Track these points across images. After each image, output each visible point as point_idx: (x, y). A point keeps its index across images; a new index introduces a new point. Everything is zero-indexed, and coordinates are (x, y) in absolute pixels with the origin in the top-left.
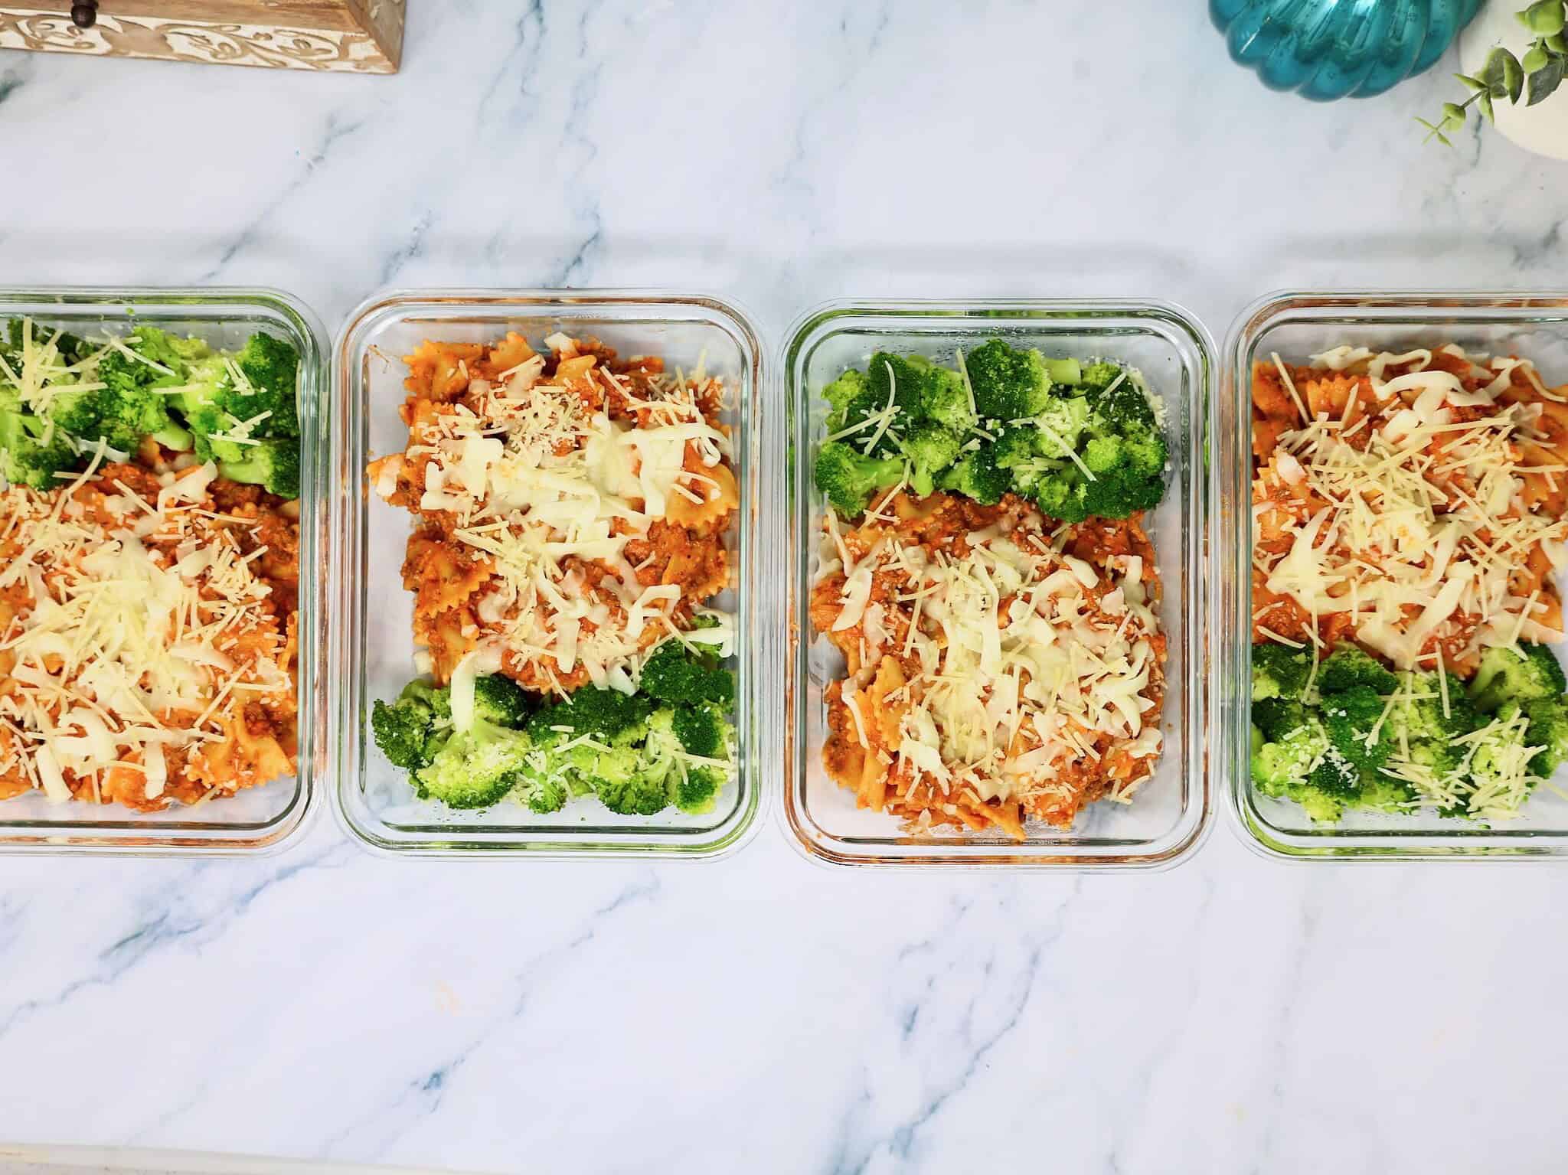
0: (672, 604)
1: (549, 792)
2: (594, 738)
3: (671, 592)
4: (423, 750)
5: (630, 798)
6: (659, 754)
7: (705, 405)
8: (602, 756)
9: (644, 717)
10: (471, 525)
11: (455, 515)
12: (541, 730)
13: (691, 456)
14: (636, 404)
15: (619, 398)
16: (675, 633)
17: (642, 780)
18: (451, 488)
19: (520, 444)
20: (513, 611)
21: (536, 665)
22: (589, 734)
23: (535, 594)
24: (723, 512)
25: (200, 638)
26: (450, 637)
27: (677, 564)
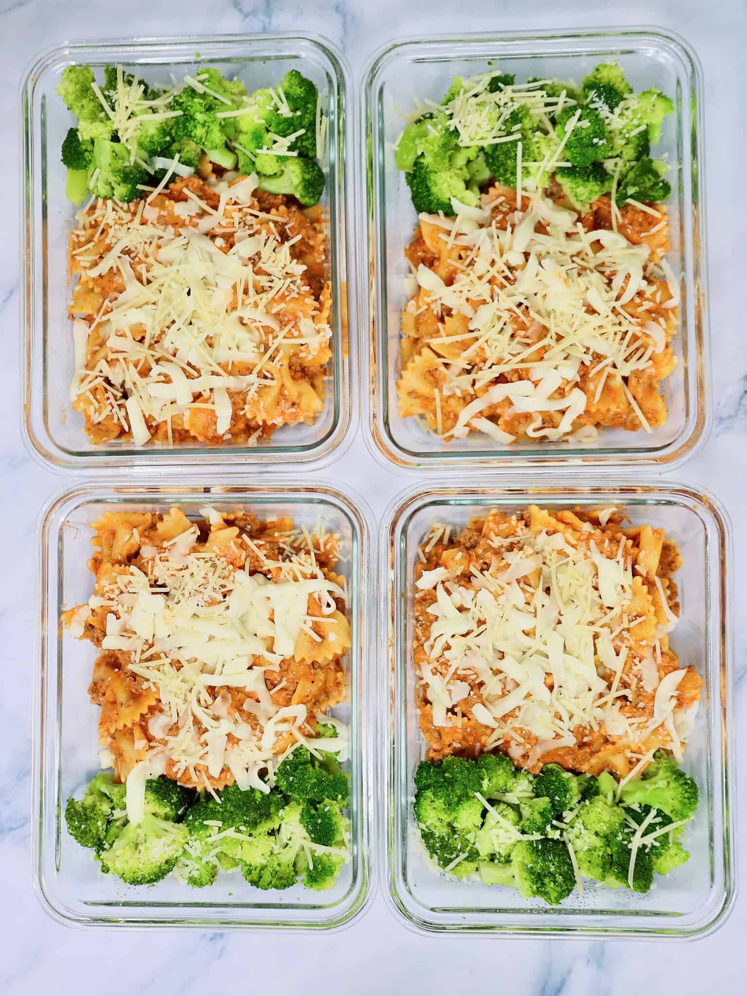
0: (300, 721)
1: (203, 870)
2: (238, 831)
3: (299, 711)
4: (105, 837)
5: (267, 877)
6: (290, 839)
7: (323, 562)
8: (245, 845)
9: (278, 810)
10: (141, 661)
11: (128, 653)
12: (197, 823)
13: (313, 605)
14: (269, 564)
15: (257, 559)
16: (302, 740)
17: (276, 863)
18: (127, 632)
19: (181, 598)
20: (174, 729)
21: (192, 770)
22: (234, 828)
23: (191, 718)
24: (339, 652)
26: (125, 745)
27: (305, 688)
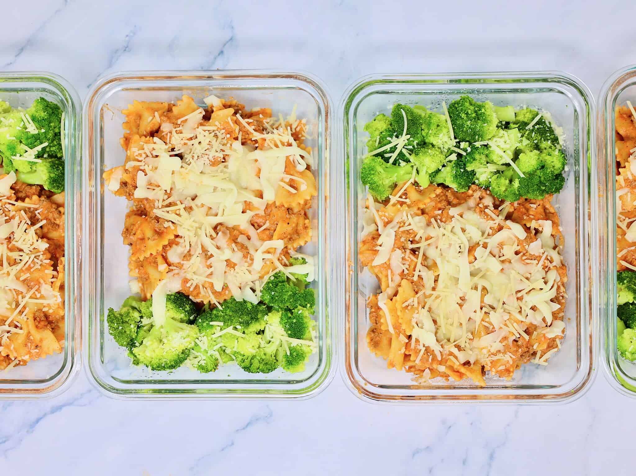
0: (279, 251)
1: (209, 360)
2: (235, 329)
3: (279, 244)
4: (136, 337)
5: (256, 364)
6: (272, 338)
7: (296, 136)
8: (240, 339)
9: (263, 316)
10: (163, 206)
11: (153, 201)
12: (205, 324)
13: (289, 166)
14: (257, 136)
15: (247, 133)
16: (281, 268)
17: (263, 353)
18: (151, 186)
19: (191, 160)
20: (188, 256)
21: (201, 287)
22: (232, 327)
23: (200, 247)
24: (308, 198)
25: (8, 274)
26: (151, 271)
27: (282, 228)
